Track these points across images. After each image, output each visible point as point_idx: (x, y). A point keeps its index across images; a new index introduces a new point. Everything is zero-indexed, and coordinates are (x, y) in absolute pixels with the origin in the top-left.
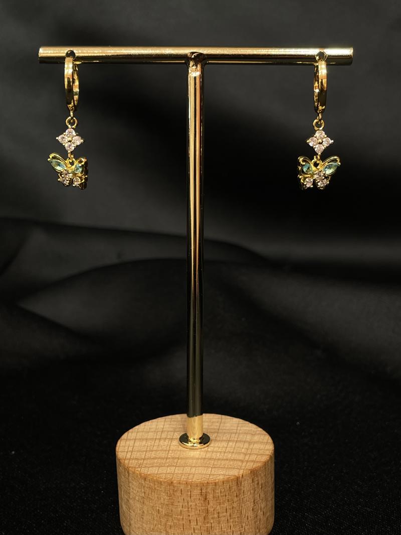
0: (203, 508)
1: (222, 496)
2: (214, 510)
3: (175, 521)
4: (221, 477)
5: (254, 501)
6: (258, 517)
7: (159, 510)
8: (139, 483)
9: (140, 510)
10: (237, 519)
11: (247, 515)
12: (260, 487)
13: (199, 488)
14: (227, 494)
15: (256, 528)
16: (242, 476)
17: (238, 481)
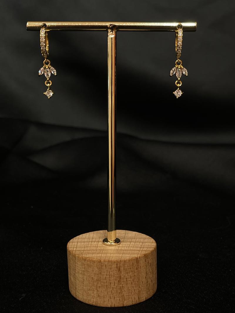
0: (118, 275)
1: (128, 269)
2: (124, 277)
3: (102, 284)
4: (128, 258)
5: (146, 273)
6: (149, 283)
7: (93, 277)
8: (82, 263)
9: (82, 279)
10: (137, 282)
11: (142, 281)
12: (150, 265)
13: (116, 264)
14: (131, 267)
15: (147, 289)
16: (140, 257)
17: (137, 260)
